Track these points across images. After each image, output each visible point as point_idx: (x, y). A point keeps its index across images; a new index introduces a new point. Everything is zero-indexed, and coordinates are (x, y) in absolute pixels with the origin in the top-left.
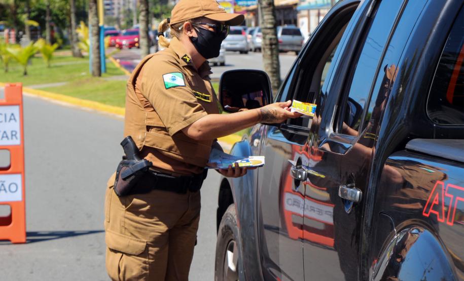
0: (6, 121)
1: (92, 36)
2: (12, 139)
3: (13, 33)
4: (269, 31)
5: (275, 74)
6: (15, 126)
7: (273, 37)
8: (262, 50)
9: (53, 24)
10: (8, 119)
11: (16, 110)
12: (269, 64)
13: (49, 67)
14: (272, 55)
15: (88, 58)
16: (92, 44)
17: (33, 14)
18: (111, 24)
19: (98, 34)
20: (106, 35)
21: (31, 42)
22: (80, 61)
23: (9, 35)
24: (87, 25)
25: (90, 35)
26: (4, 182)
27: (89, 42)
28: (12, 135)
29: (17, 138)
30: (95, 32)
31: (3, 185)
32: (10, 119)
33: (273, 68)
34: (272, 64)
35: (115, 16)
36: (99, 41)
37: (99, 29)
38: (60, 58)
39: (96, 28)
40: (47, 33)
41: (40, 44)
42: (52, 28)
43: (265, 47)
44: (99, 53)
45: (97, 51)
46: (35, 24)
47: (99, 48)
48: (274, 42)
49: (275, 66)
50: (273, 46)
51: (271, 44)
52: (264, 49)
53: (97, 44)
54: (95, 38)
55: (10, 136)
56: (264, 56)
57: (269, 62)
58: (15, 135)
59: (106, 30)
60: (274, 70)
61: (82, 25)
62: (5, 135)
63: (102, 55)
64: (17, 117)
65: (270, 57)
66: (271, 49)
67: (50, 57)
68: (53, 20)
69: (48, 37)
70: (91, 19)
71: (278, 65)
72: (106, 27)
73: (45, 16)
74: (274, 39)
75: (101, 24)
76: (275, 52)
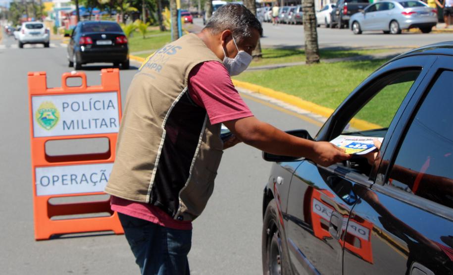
0: (104, 108)
1: (173, 17)
2: (111, 126)
3: (121, 16)
4: (308, 9)
5: (314, 43)
6: (114, 113)
7: (312, 13)
8: (304, 24)
9: (147, 9)
10: (106, 106)
11: (114, 97)
12: (309, 35)
13: (144, 38)
14: (311, 27)
15: (170, 31)
16: (172, 22)
17: (134, 3)
18: (184, 8)
19: (177, 15)
20: (182, 15)
21: (132, 22)
22: (165, 34)
23: (119, 17)
24: (169, 9)
25: (171, 16)
26: (105, 171)
27: (170, 21)
28: (111, 123)
29: (116, 126)
30: (174, 13)
31: (103, 174)
32: (109, 106)
33: (312, 38)
34: (312, 34)
35: (187, 3)
36: (177, 20)
37: (177, 11)
38: (152, 32)
39: (175, 11)
40: (143, 16)
41: (137, 23)
42: (146, 11)
43: (306, 21)
44: (178, 28)
45: (176, 27)
46: (135, 10)
47: (177, 25)
48: (313, 17)
49: (314, 36)
50: (313, 21)
51: (311, 19)
52: (305, 23)
53: (176, 22)
54: (175, 18)
55: (108, 124)
56: (305, 28)
57: (309, 33)
58: (114, 123)
59: (182, 12)
60: (313, 39)
61: (166, 10)
62: (104, 123)
63: (180, 30)
64: (116, 104)
65: (310, 29)
66: (311, 23)
67: (145, 32)
68: (147, 7)
69: (144, 18)
70: (172, 5)
71: (316, 35)
72: (182, 10)
73: (142, 4)
74: (313, 15)
75: (178, 8)
76: (313, 25)
